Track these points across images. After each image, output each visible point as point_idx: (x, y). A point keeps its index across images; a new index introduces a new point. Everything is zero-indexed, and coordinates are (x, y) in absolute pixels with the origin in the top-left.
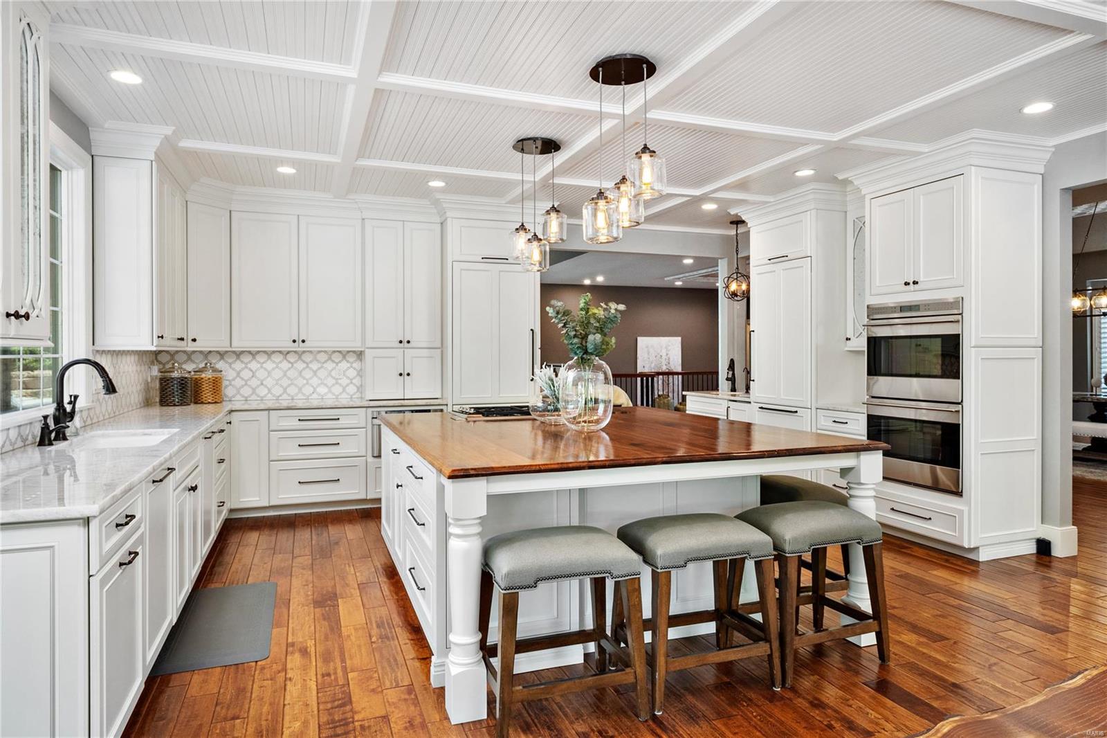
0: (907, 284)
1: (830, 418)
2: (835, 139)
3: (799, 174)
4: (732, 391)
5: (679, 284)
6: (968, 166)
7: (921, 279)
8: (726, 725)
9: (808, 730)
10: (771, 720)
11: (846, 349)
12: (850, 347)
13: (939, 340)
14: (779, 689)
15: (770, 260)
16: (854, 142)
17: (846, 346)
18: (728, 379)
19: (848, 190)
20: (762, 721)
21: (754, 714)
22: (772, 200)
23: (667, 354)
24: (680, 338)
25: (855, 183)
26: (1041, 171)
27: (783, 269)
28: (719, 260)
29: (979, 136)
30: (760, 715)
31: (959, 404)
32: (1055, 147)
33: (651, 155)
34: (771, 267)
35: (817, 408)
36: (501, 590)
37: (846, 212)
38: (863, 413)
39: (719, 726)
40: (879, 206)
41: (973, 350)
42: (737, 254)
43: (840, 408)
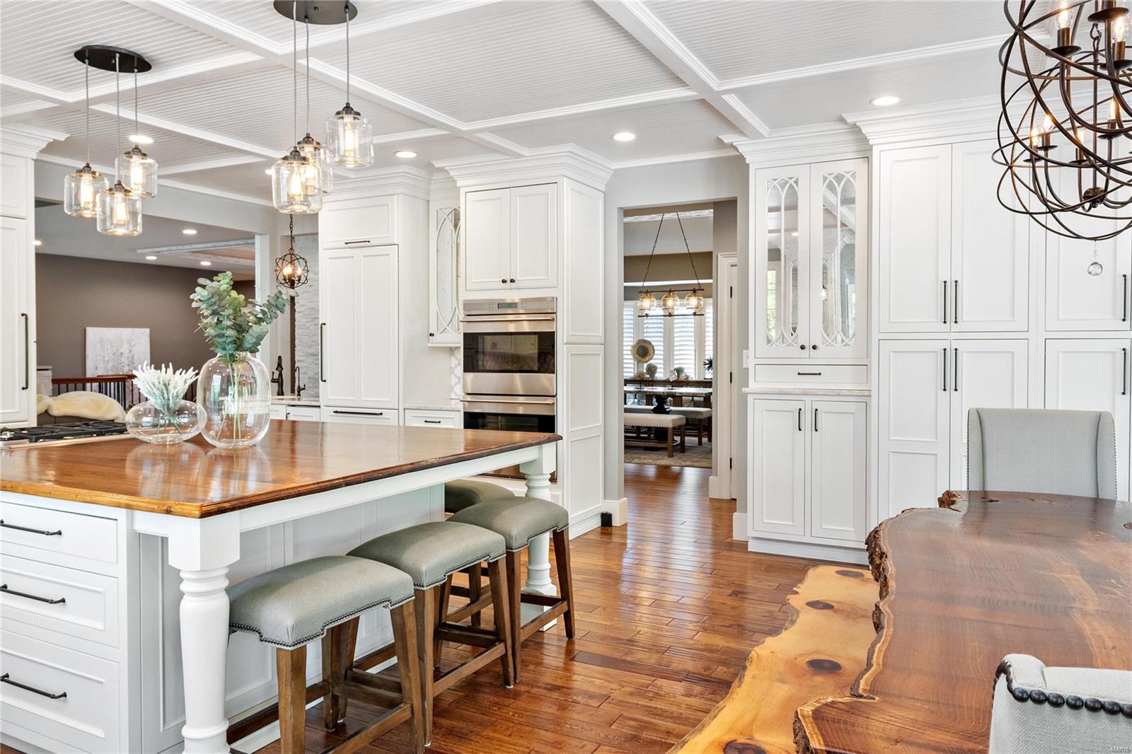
0: (504, 281)
1: (421, 419)
2: (464, 129)
3: (399, 155)
4: (279, 394)
5: (151, 258)
6: (560, 176)
7: (519, 277)
8: (495, 731)
9: (562, 710)
10: (528, 713)
11: (429, 345)
12: (432, 343)
13: (537, 336)
14: (512, 686)
15: (347, 243)
16: (478, 135)
17: (429, 342)
18: (273, 381)
19: (434, 178)
20: (522, 717)
21: (510, 713)
22: (353, 177)
23: (130, 351)
24: (148, 330)
25: (452, 174)
26: (604, 190)
27: (364, 256)
28: (256, 236)
29: (573, 151)
30: (516, 713)
31: (554, 396)
32: (615, 170)
33: (355, 118)
34: (348, 252)
35: (405, 409)
36: (286, 648)
37: (428, 201)
38: (460, 411)
39: (491, 734)
40: (475, 201)
41: (565, 346)
42: (291, 232)
43: (432, 407)
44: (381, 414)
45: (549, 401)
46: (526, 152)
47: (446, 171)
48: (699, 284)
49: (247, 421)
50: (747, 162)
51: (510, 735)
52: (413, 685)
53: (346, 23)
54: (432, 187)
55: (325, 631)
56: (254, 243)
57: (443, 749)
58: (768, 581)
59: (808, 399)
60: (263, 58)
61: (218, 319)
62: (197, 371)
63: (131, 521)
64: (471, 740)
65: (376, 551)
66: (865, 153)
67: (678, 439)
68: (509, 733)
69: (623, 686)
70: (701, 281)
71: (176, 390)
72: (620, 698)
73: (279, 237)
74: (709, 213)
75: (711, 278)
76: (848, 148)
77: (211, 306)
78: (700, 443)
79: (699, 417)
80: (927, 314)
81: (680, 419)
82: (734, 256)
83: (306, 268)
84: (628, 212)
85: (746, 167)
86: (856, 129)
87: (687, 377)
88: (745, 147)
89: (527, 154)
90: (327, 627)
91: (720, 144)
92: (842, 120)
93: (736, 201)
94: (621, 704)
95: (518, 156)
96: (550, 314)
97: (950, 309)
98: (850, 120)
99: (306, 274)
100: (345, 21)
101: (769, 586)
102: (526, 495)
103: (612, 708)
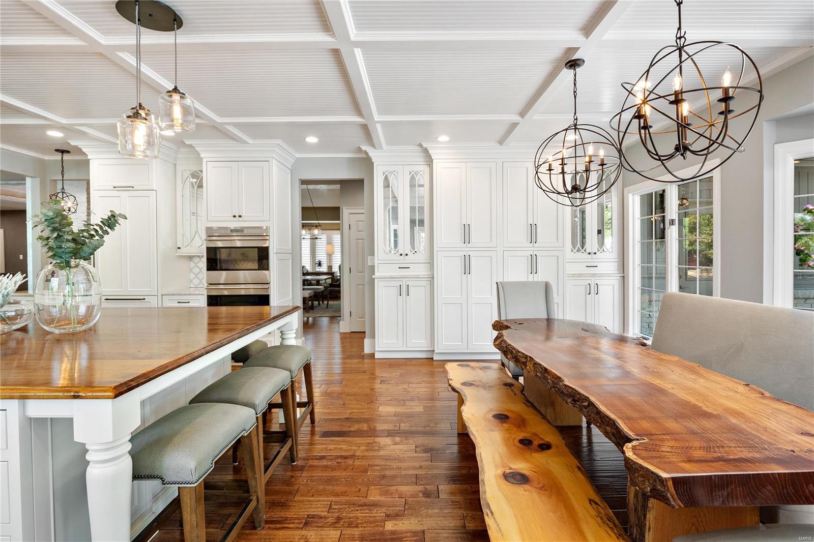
0: (234, 216)
1: (175, 301)
2: (219, 121)
6: (271, 157)
7: (243, 214)
8: (302, 496)
11: (177, 254)
12: (180, 253)
13: (257, 249)
14: (296, 463)
15: (115, 187)
16: (226, 126)
17: (177, 252)
19: (183, 150)
20: (313, 481)
21: (305, 481)
25: (197, 149)
26: (291, 168)
27: (129, 196)
28: (27, 178)
29: (281, 144)
30: (308, 480)
31: (268, 284)
32: (298, 158)
33: (181, 97)
34: (115, 193)
35: (162, 295)
36: (190, 486)
37: (175, 165)
38: (204, 295)
39: (301, 498)
40: (214, 167)
41: (275, 255)
42: (63, 177)
43: (183, 293)
44: (144, 299)
45: (266, 286)
46: (250, 141)
47: (193, 147)
48: (319, 223)
49: (79, 311)
50: (373, 161)
51: (313, 496)
52: (258, 482)
53: (174, 32)
54: (179, 156)
55: (214, 463)
56: (25, 184)
57: (275, 518)
58: (394, 372)
59: (404, 280)
60: (87, 45)
61: (58, 235)
62: (25, 275)
63: (23, 408)
64: (290, 506)
65: (215, 396)
66: (429, 161)
67: (310, 302)
68: (311, 494)
69: (359, 447)
70: (320, 222)
71: (7, 291)
72: (361, 454)
73: (48, 181)
74: (338, 187)
75: (339, 220)
76: (420, 159)
77: (52, 224)
78: (319, 304)
79: (319, 291)
80: (456, 239)
81: (312, 292)
82: (363, 209)
83: (75, 202)
84: (303, 182)
85: (372, 164)
86: (426, 151)
87: (308, 271)
88: (372, 153)
89: (251, 143)
90: (214, 461)
91: (359, 150)
92: (421, 145)
93: (363, 180)
94: (365, 458)
95: (246, 142)
96: (264, 237)
97: (466, 237)
98: (425, 146)
99: (75, 207)
100: (174, 30)
101: (396, 375)
102: (281, 344)
103: (361, 462)
